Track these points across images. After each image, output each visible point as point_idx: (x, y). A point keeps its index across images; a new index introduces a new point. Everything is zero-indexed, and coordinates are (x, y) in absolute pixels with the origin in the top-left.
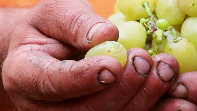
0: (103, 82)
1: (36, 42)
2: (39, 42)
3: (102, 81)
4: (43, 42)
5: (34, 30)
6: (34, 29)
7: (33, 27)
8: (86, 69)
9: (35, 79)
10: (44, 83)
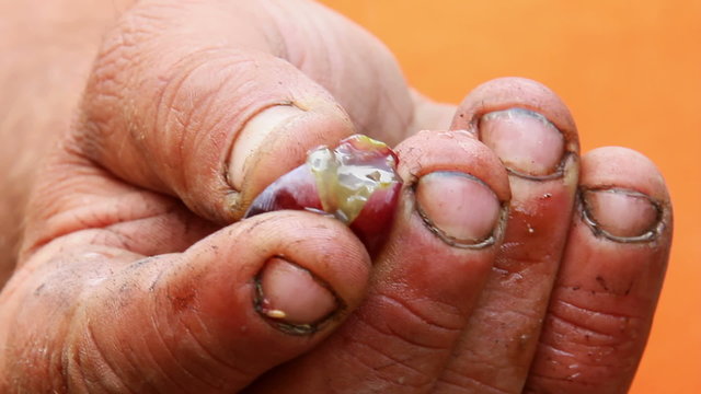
0: (278, 313)
1: (82, 222)
2: (90, 219)
3: (273, 309)
4: (108, 217)
5: (84, 174)
6: (84, 169)
7: (84, 161)
8: (206, 268)
9: (53, 355)
10: (77, 359)
